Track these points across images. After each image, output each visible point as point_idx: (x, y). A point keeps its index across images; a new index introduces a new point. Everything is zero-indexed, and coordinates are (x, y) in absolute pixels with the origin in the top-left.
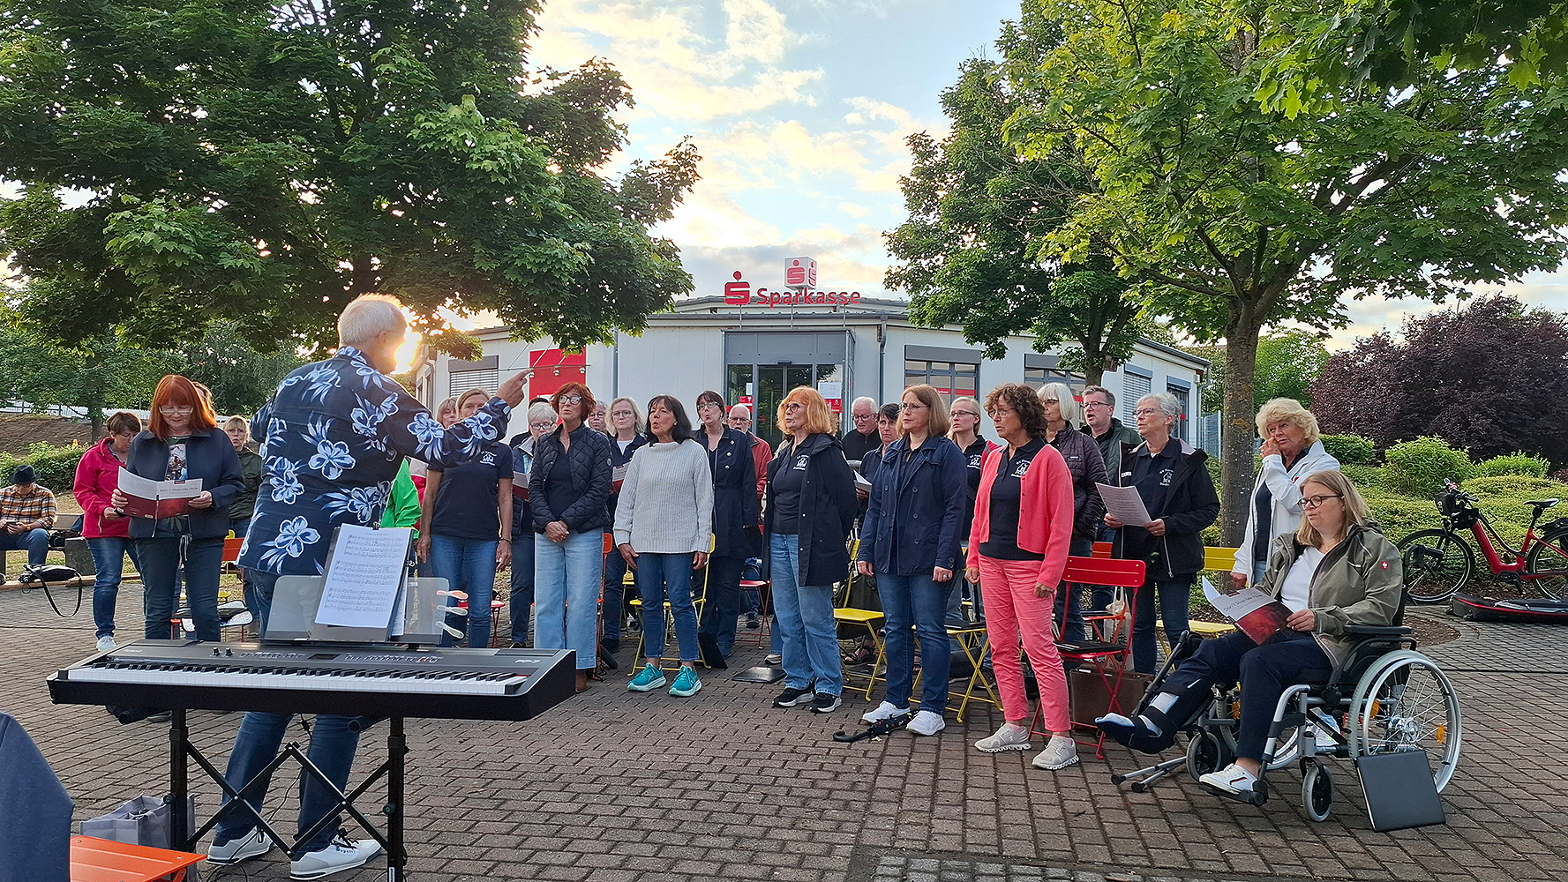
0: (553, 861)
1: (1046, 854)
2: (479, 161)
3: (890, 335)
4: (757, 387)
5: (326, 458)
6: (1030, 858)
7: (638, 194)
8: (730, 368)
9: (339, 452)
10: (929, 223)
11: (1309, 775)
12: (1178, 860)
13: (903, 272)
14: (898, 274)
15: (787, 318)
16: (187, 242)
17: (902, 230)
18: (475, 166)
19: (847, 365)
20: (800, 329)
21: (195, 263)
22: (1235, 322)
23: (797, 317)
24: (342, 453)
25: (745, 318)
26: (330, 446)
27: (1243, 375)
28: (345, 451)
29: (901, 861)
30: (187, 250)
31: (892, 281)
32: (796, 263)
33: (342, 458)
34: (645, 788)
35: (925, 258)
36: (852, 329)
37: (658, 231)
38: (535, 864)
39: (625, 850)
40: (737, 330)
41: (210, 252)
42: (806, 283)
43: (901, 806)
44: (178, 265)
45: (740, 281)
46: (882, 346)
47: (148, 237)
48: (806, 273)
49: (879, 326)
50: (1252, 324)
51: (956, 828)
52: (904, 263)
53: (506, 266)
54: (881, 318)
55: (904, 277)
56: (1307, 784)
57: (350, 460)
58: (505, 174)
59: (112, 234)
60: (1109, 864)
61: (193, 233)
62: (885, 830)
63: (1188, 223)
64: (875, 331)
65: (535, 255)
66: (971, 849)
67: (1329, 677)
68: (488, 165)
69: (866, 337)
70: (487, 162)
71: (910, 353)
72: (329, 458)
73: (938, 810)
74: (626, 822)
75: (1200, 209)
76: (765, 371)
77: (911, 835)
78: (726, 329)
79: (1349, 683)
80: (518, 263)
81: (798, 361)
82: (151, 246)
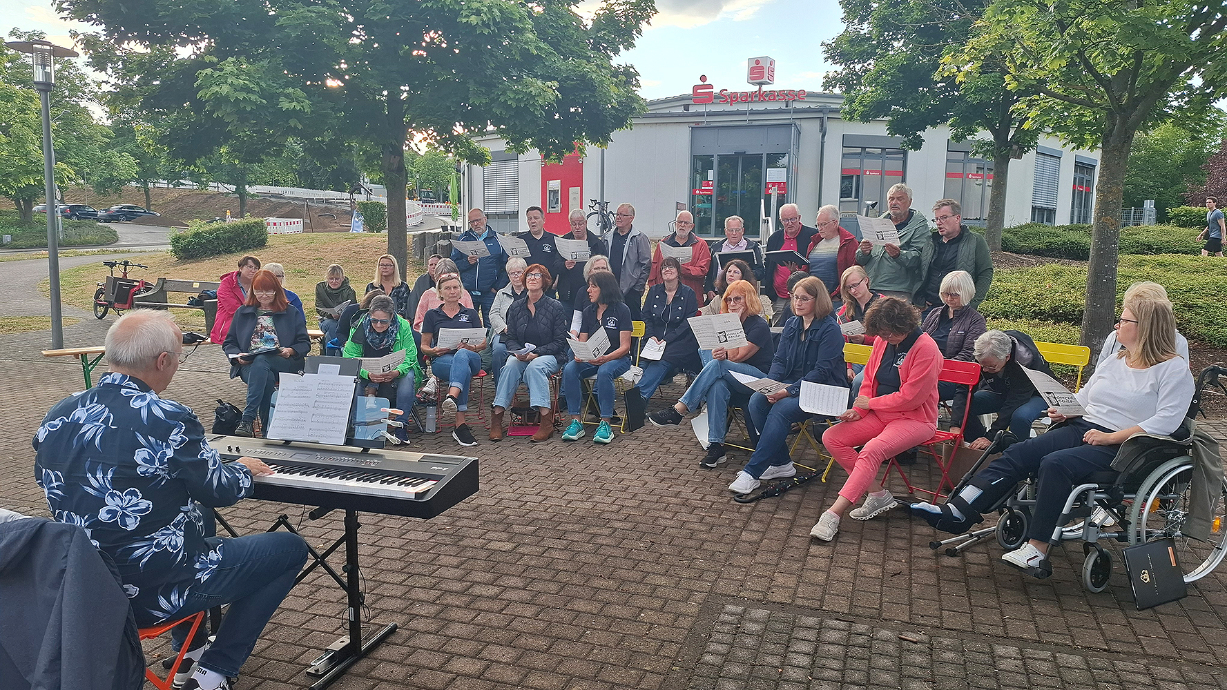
0: (484, 593)
1: (858, 611)
2: (467, 16)
3: (831, 127)
4: (716, 172)
5: (118, 509)
6: (843, 613)
7: (604, 29)
8: (695, 158)
9: (130, 500)
10: (862, 32)
11: (1090, 556)
12: (964, 622)
13: (840, 76)
14: (835, 78)
15: (744, 113)
16: (253, 92)
17: (839, 40)
18: (464, 20)
19: (792, 153)
20: (754, 123)
21: (261, 106)
22: (1111, 131)
23: (752, 113)
24: (134, 500)
25: (710, 114)
26: (119, 496)
27: (1114, 178)
28: (137, 496)
29: (740, 609)
30: (253, 97)
31: (829, 83)
32: (757, 62)
33: (136, 505)
34: (566, 532)
35: (859, 62)
36: (798, 122)
37: (621, 59)
38: (470, 595)
39: (538, 586)
40: (704, 125)
41: (272, 98)
42: (765, 79)
43: (754, 558)
44: (248, 109)
45: (705, 83)
46: (823, 136)
47: (225, 89)
48: (766, 71)
49: (822, 119)
50: (1126, 133)
51: (791, 582)
52: (839, 68)
53: (493, 101)
54: (822, 114)
55: (840, 80)
56: (1087, 564)
57: (144, 504)
58: (488, 26)
59: (200, 88)
60: (907, 623)
61: (258, 84)
62: (736, 580)
63: (1068, 48)
64: (818, 122)
65: (516, 92)
66: (799, 602)
67: (1117, 478)
68: (474, 20)
69: (810, 128)
70: (473, 17)
71: (847, 141)
72: (122, 508)
73: (783, 564)
74: (543, 562)
75: (1081, 35)
76: (723, 158)
77: (755, 585)
78: (693, 125)
79: (1133, 485)
80: (502, 99)
81: (751, 151)
82: (227, 96)
